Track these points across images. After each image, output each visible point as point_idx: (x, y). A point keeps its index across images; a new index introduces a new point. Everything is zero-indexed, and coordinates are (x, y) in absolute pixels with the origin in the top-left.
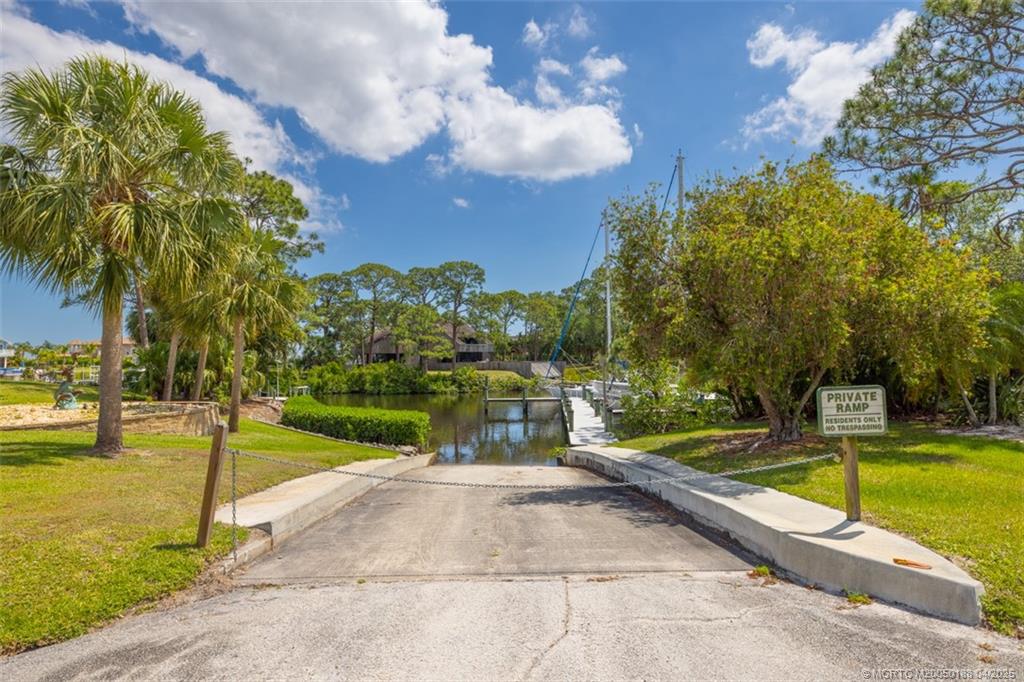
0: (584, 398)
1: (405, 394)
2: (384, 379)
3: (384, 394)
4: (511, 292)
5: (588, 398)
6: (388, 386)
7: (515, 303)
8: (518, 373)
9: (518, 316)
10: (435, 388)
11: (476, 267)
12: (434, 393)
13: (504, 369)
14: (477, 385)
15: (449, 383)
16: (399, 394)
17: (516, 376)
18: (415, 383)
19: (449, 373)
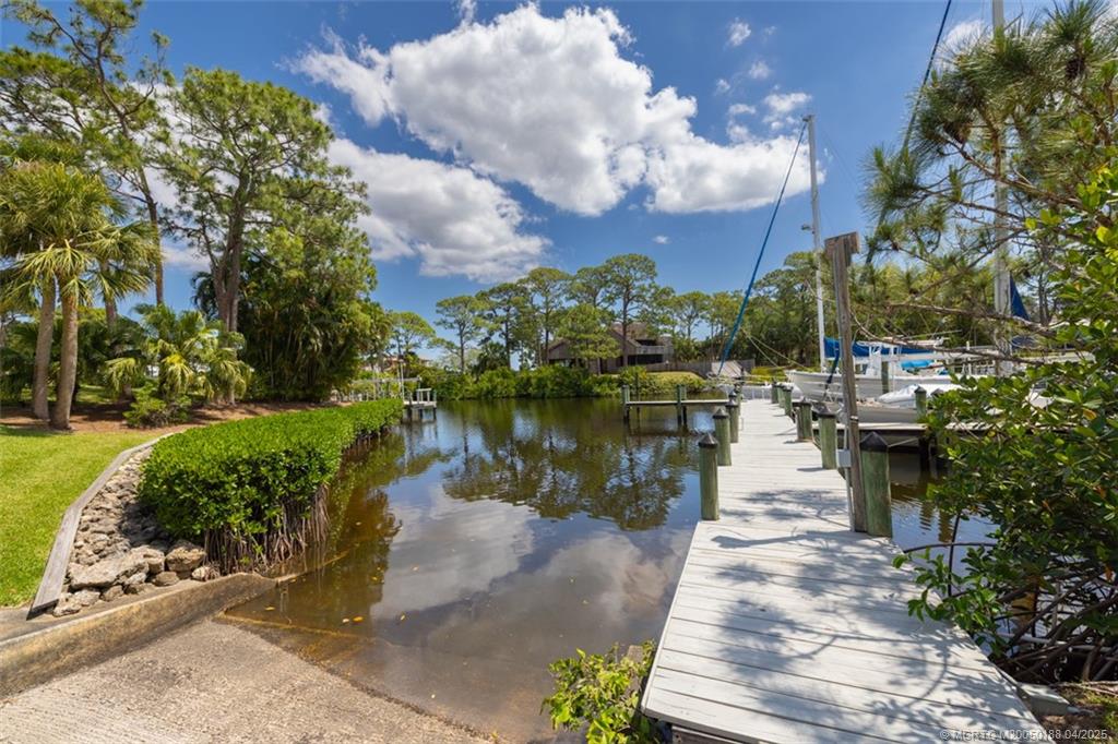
0: (775, 400)
1: (568, 397)
2: (549, 383)
3: (549, 398)
4: (694, 294)
5: (782, 398)
6: (552, 390)
7: (698, 303)
8: (697, 374)
9: (702, 317)
10: (599, 390)
11: (646, 259)
12: (598, 396)
13: (682, 370)
14: (646, 387)
15: (615, 385)
16: (563, 397)
17: (693, 376)
18: (579, 386)
19: (616, 376)
